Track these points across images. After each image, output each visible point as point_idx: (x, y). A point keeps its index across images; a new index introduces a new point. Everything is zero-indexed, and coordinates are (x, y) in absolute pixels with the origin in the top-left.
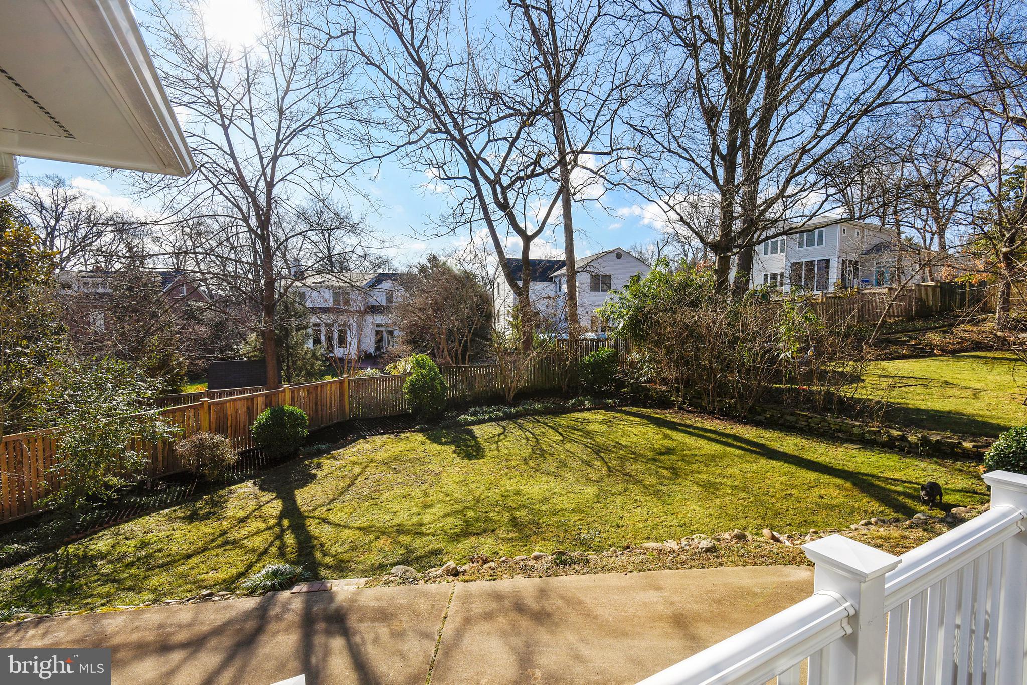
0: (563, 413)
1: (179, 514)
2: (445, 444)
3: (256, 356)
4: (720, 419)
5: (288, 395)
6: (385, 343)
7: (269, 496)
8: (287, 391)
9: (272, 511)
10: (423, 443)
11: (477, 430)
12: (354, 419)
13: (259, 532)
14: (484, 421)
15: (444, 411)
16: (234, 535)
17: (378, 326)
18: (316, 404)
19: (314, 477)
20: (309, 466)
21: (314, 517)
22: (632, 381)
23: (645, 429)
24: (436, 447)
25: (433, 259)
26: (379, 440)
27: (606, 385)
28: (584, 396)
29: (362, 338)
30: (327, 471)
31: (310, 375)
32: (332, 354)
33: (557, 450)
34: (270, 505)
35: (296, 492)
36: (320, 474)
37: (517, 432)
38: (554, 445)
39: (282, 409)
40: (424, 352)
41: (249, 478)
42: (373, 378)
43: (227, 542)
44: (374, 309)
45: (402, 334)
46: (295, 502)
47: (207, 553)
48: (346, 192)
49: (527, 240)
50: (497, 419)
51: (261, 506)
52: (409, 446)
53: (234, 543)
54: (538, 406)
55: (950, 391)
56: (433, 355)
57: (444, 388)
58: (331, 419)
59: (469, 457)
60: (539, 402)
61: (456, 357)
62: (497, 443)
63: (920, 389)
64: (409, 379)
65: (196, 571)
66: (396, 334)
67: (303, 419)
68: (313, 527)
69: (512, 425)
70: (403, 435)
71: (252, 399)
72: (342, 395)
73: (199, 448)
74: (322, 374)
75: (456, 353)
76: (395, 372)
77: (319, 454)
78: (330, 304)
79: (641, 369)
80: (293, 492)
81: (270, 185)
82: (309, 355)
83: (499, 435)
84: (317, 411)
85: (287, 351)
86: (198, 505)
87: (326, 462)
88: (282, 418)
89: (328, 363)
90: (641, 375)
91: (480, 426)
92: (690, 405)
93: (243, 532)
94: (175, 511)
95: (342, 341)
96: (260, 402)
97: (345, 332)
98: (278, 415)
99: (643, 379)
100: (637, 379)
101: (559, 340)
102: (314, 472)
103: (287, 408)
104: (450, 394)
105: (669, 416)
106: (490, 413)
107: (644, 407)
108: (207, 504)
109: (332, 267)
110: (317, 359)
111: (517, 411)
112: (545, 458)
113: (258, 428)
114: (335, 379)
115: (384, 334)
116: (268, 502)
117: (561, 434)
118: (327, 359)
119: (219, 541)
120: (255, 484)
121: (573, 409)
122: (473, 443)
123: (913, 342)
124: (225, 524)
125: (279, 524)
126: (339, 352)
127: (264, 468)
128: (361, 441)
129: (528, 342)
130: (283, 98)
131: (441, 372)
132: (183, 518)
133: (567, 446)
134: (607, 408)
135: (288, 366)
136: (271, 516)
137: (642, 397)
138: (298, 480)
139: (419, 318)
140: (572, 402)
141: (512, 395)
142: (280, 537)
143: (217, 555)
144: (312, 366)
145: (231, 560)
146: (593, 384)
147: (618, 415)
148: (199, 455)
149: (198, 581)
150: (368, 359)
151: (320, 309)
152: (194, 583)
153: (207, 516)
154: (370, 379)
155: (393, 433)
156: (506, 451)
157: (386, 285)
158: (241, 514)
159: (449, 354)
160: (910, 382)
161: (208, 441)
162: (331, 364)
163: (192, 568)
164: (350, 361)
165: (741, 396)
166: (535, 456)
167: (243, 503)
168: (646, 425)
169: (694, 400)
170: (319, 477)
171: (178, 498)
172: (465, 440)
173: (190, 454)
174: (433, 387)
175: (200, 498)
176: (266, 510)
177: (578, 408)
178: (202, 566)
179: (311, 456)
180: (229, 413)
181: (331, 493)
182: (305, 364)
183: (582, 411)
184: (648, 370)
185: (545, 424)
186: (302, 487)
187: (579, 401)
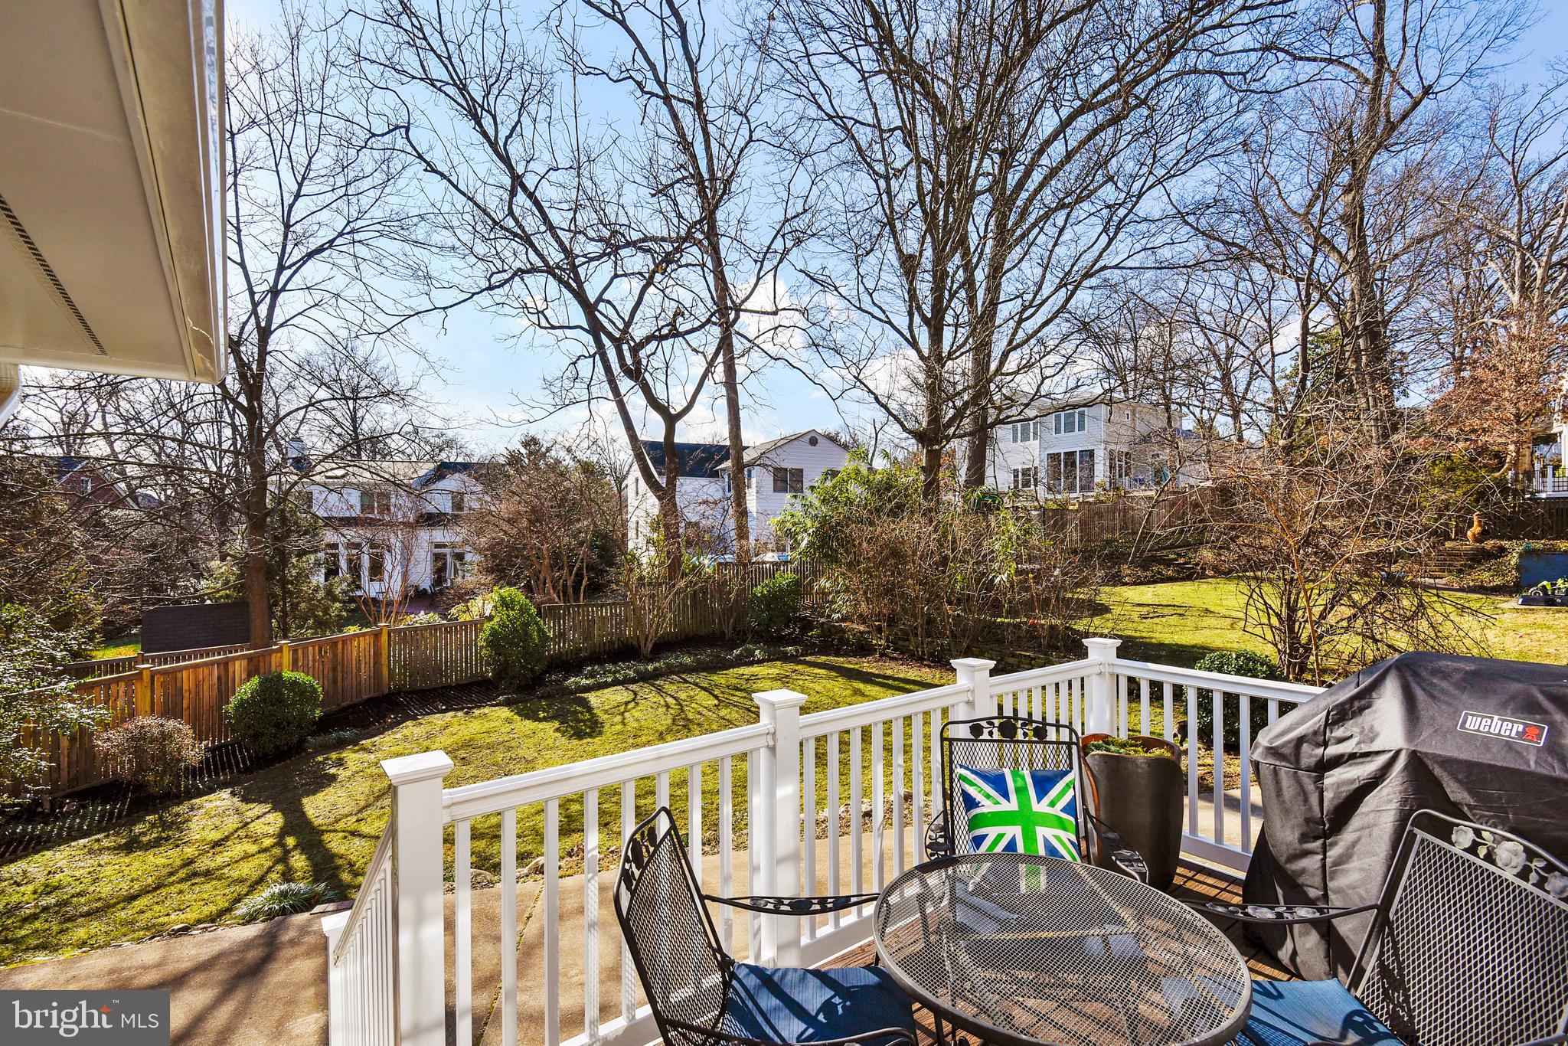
0: (722, 669)
1: (106, 843)
2: (545, 719)
3: (227, 596)
4: (929, 667)
5: (287, 657)
6: (449, 574)
7: (258, 809)
8: (285, 650)
9: (267, 828)
10: (509, 721)
11: (594, 698)
12: (399, 692)
13: (246, 857)
14: (606, 685)
15: (544, 673)
16: (205, 863)
17: (438, 546)
18: (334, 670)
19: (333, 778)
20: (323, 763)
21: (335, 831)
22: (822, 620)
23: (830, 684)
24: (530, 725)
25: (530, 442)
26: (438, 720)
27: (788, 627)
28: (755, 643)
29: (411, 566)
30: (354, 769)
31: (321, 625)
32: (359, 593)
33: (707, 719)
34: (262, 820)
35: (305, 801)
36: (342, 774)
37: (654, 697)
38: (705, 712)
39: (280, 677)
40: (515, 584)
41: (223, 786)
42: (432, 628)
43: (195, 874)
44: (432, 520)
45: (478, 558)
46: (303, 814)
47: (164, 891)
48: (391, 349)
49: (671, 420)
50: (625, 682)
51: (247, 824)
52: (487, 726)
53: (208, 874)
54: (687, 660)
55: (1208, 621)
56: (528, 589)
57: (544, 637)
58: (359, 693)
59: (579, 735)
60: (690, 654)
61: (565, 593)
62: (622, 714)
63: (1174, 620)
64: (487, 625)
65: (148, 915)
66: (468, 558)
67: (315, 691)
68: (335, 843)
69: (647, 688)
70: (477, 712)
71: (225, 664)
72: (377, 654)
73: (138, 742)
74: (342, 623)
75: (565, 586)
76: (465, 618)
77: (341, 745)
78: (357, 511)
79: (833, 602)
80: (300, 801)
81: (265, 333)
82: (321, 595)
83: (627, 703)
84: (335, 681)
85: (283, 588)
86: (137, 829)
87: (351, 757)
88: (278, 692)
89: (353, 606)
90: (834, 611)
91: (599, 693)
92: (895, 650)
93: (219, 860)
94: (98, 840)
95: (377, 570)
96: (238, 668)
97: (382, 556)
98: (273, 689)
99: (836, 616)
100: (829, 616)
101: (720, 564)
102: (332, 771)
103: (287, 674)
104: (553, 648)
105: (867, 665)
106: (615, 673)
107: (837, 655)
108: (153, 826)
109: (359, 449)
110: (335, 599)
111: (656, 669)
112: (690, 730)
113: (237, 708)
114: (365, 630)
115: (449, 559)
116: (258, 817)
117: (716, 697)
118: (352, 600)
119: (182, 874)
120: (233, 794)
121: (739, 662)
122: (588, 716)
123: (1181, 561)
124: (190, 851)
125: (280, 843)
126: (372, 589)
127: (247, 770)
128: (409, 723)
129: (674, 567)
130: (291, 206)
131: (539, 614)
132: (115, 848)
133: (723, 712)
134: (786, 658)
135: (283, 611)
136: (265, 835)
137: (835, 642)
138: (307, 784)
139: (506, 533)
140: (737, 652)
141: (650, 645)
142: (283, 859)
143: (181, 892)
144: (326, 611)
145: (205, 896)
146: (768, 626)
147: (800, 667)
148: (138, 752)
149: (154, 926)
150: (418, 598)
151: (341, 519)
152: (148, 929)
153: (156, 843)
154: (425, 628)
155: (461, 709)
156: (635, 725)
157: (452, 482)
158: (216, 836)
159: (554, 588)
160: (1166, 611)
161: (156, 731)
162: (358, 609)
163: (142, 912)
164: (390, 603)
165: (954, 636)
166: (675, 728)
167: (217, 821)
168: (834, 679)
169: (900, 643)
170: (340, 778)
171: (100, 821)
172: (575, 712)
173: (123, 753)
174: (527, 636)
175: (141, 819)
176: (257, 827)
177: (746, 660)
178: (157, 908)
179: (326, 749)
180: (185, 687)
181: (362, 797)
182: (312, 609)
183: (751, 664)
184: (842, 605)
185: (696, 684)
186: (314, 793)
187: (747, 650)
